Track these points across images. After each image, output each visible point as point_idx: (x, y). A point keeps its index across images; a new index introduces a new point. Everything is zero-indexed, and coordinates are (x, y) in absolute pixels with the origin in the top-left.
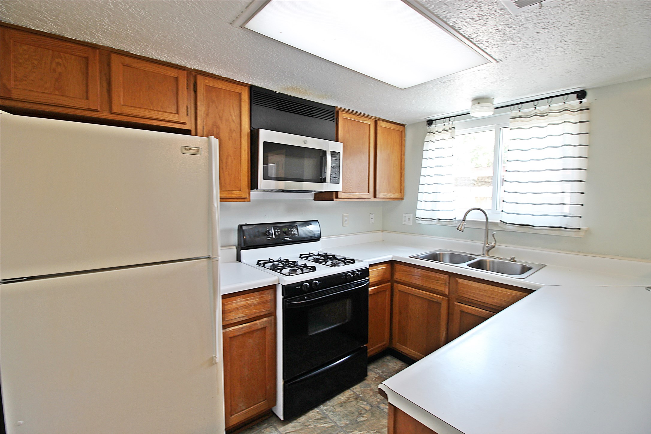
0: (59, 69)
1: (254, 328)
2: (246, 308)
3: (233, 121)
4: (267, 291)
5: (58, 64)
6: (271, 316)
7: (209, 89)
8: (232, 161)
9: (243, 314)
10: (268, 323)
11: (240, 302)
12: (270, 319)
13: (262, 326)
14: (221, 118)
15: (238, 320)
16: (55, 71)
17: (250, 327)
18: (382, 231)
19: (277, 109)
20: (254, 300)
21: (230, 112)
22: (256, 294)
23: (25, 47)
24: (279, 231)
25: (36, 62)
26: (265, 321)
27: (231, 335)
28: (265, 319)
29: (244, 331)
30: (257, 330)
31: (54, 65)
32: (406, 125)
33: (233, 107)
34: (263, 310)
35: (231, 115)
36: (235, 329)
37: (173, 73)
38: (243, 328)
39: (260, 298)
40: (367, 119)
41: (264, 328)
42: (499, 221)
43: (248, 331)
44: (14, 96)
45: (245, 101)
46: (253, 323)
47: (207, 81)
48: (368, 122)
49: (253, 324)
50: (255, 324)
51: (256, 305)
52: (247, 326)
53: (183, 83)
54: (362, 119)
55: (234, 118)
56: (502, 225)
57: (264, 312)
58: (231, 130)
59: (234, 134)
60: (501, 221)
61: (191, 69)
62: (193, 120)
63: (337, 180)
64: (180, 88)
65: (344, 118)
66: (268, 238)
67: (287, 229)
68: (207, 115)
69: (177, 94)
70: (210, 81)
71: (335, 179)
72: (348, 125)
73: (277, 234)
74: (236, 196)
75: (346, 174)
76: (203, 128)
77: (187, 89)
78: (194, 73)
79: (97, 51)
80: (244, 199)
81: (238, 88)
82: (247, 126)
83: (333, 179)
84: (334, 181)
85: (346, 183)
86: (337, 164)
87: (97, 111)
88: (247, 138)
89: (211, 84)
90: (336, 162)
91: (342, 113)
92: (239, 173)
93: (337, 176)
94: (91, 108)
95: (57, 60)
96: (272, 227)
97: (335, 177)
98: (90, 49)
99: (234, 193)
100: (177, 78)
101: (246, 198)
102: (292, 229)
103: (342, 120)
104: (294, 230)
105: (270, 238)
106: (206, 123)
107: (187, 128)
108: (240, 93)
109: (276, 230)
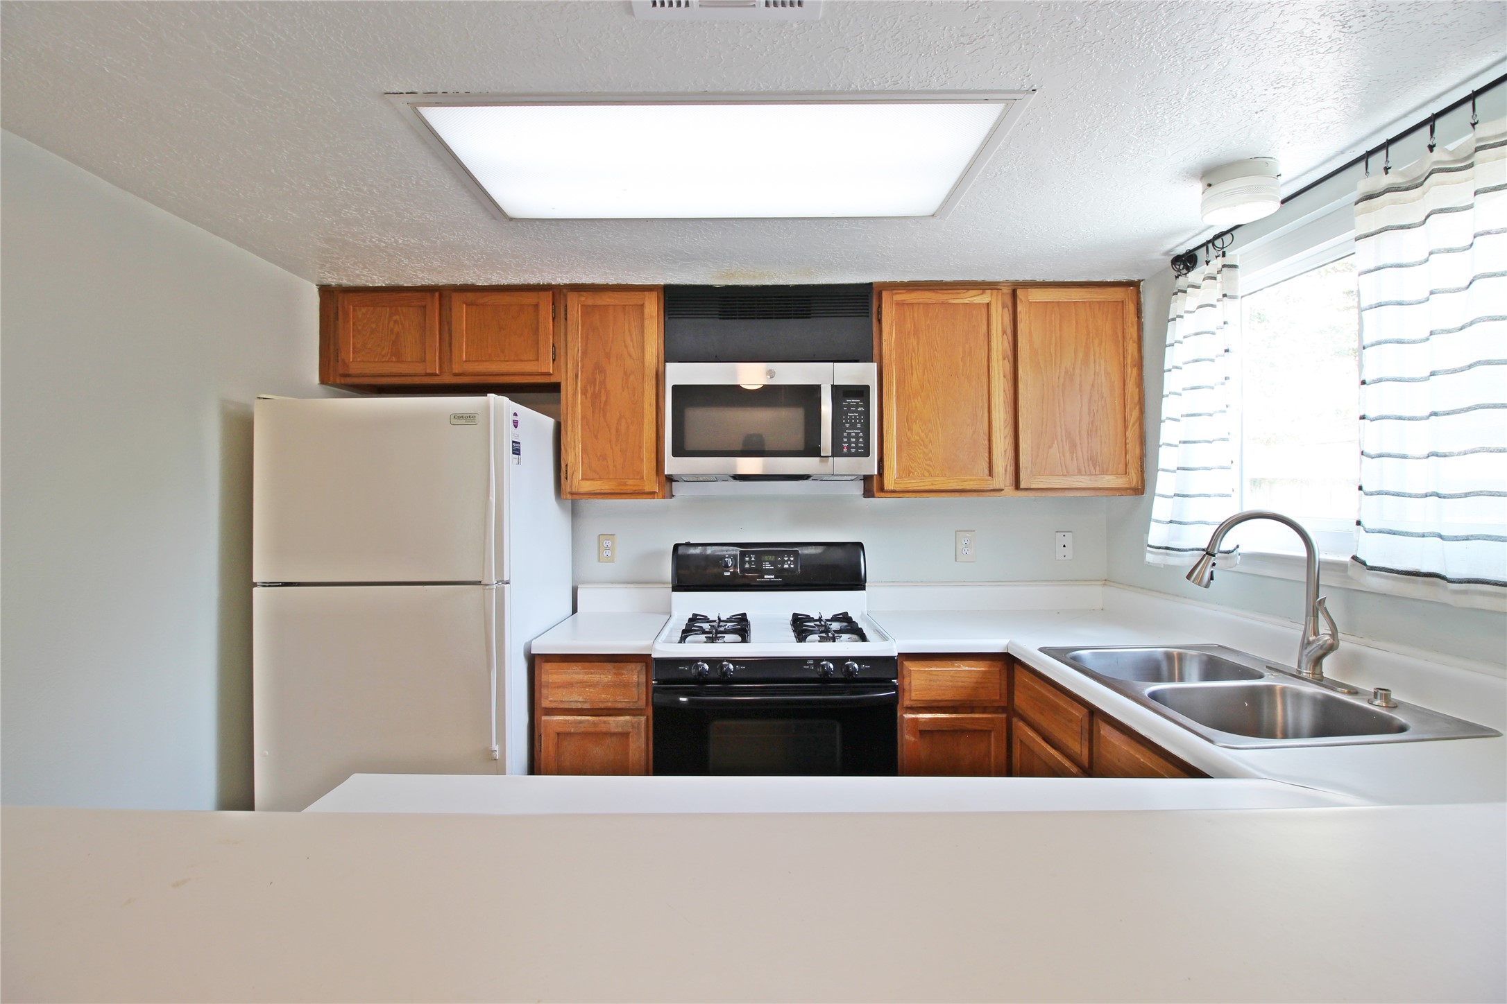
0: (396, 329)
1: (603, 728)
2: (586, 687)
3: (630, 356)
4: (632, 666)
5: (396, 322)
6: (641, 715)
7: (587, 311)
8: (628, 427)
9: (581, 697)
10: (633, 726)
11: (576, 673)
12: (636, 720)
13: (620, 730)
14: (608, 356)
15: (573, 706)
16: (392, 331)
17: (594, 724)
18: (1106, 582)
19: (720, 318)
20: (604, 676)
21: (624, 342)
22: (609, 666)
23: (364, 310)
24: (753, 561)
25: (373, 326)
26: (626, 722)
27: (559, 730)
28: (628, 718)
29: (583, 729)
30: (612, 734)
31: (392, 323)
32: (1143, 280)
33: (630, 331)
34: (620, 698)
35: (626, 347)
36: (566, 720)
37: (530, 299)
38: (581, 722)
39: (615, 674)
40: (980, 291)
41: (624, 735)
42: (1347, 559)
43: (592, 730)
44: (351, 372)
45: (652, 317)
46: (601, 718)
47: (583, 299)
48: (984, 298)
49: (600, 721)
50: (605, 722)
51: (606, 687)
52: (588, 720)
53: (546, 311)
54: (962, 295)
55: (632, 350)
56: (1355, 572)
57: (624, 703)
58: (625, 373)
59: (632, 378)
60: (1354, 558)
61: (559, 285)
62: (563, 367)
63: (861, 448)
64: (541, 320)
65: (898, 304)
66: (726, 574)
67: (774, 557)
68: (585, 353)
69: (537, 329)
70: (588, 299)
71: (857, 448)
72: (913, 317)
73: (747, 566)
74: (635, 488)
75: (909, 433)
76: (577, 376)
77: (554, 319)
78: (565, 291)
79: (437, 294)
80: (652, 494)
81: (634, 298)
82: (654, 361)
83: (849, 448)
84: (853, 451)
85: (911, 455)
86: (860, 413)
87: (436, 375)
88: (654, 382)
89: (590, 302)
90: (860, 409)
91: (893, 294)
92: (640, 447)
93: (861, 440)
94: (428, 371)
95: (394, 318)
96: (737, 551)
97: (857, 443)
98: (428, 294)
99: (630, 482)
100: (536, 306)
101: (654, 493)
102: (786, 559)
103: (892, 310)
104: (791, 561)
105: (729, 574)
106: (583, 367)
107: (553, 380)
108: (643, 305)
109: (747, 559)
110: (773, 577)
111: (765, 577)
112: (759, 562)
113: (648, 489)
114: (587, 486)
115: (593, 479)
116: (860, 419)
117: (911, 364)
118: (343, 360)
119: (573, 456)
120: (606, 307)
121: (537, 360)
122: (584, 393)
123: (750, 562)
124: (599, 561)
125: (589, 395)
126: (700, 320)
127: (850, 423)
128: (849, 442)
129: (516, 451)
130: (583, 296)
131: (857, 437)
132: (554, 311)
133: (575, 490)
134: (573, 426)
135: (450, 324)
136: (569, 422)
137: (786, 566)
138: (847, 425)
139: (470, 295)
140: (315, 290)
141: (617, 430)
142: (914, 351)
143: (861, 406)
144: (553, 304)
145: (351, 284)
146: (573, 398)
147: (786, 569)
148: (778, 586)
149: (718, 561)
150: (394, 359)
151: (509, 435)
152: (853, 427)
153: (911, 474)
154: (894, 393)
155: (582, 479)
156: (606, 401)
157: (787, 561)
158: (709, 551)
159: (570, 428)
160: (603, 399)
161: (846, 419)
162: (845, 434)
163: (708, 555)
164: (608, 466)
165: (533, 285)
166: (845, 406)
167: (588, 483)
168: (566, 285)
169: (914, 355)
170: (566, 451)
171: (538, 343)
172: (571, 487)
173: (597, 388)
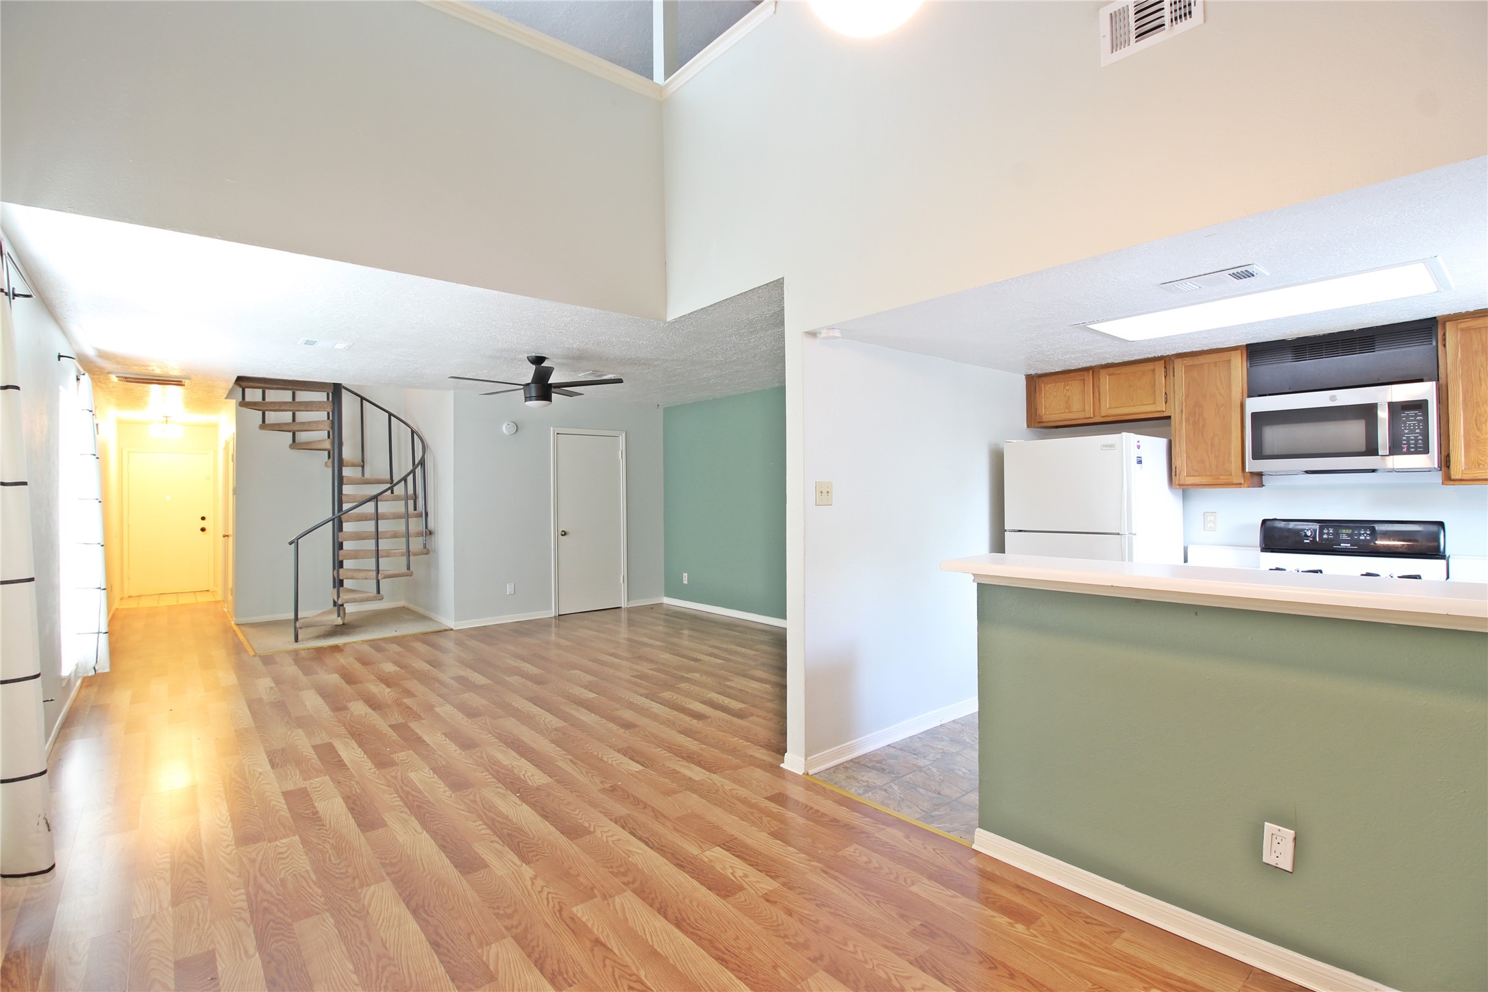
0: (1068, 394)
3: (1221, 395)
5: (1067, 390)
7: (1189, 370)
14: (1204, 396)
16: (1065, 395)
19: (1293, 361)
21: (1216, 384)
23: (1049, 385)
24: (1331, 533)
25: (1055, 394)
31: (1065, 391)
33: (1221, 379)
35: (1218, 389)
37: (1150, 366)
44: (1044, 420)
45: (1237, 367)
47: (1185, 362)
53: (1160, 371)
55: (1222, 391)
58: (1217, 406)
59: (1223, 409)
61: (1169, 356)
62: (1172, 405)
63: (1420, 448)
64: (1157, 379)
65: (1463, 330)
66: (1305, 541)
67: (1351, 531)
68: (1187, 396)
69: (1154, 384)
70: (1189, 361)
71: (1416, 447)
72: (1481, 339)
73: (1325, 536)
74: (1225, 481)
75: (1478, 433)
76: (1182, 411)
77: (1165, 377)
78: (1173, 358)
79: (1091, 371)
80: (1239, 485)
81: (1225, 356)
82: (1239, 396)
83: (1408, 448)
84: (1413, 450)
85: (1481, 450)
86: (1419, 421)
87: (1091, 418)
88: (1239, 410)
89: (1190, 363)
90: (1418, 418)
91: (1458, 323)
92: (1230, 454)
93: (1420, 441)
94: (1087, 416)
95: (1067, 388)
96: (1317, 526)
97: (1416, 444)
98: (1086, 372)
99: (1222, 477)
100: (1154, 370)
101: (1241, 484)
102: (1362, 532)
103: (1457, 336)
104: (1368, 534)
105: (1308, 541)
106: (1186, 405)
107: (1166, 414)
108: (1229, 360)
109: (1325, 531)
110: (1349, 545)
111: (1342, 545)
112: (1336, 534)
113: (1235, 481)
114: (1190, 480)
115: (1194, 476)
116: (1419, 426)
117: (1480, 376)
118: (1039, 415)
119: (1179, 462)
120: (1202, 365)
121: (1155, 403)
122: (1187, 420)
123: (1328, 534)
124: (1204, 530)
125: (1191, 422)
126: (1272, 366)
127: (1409, 429)
128: (1408, 444)
129: (1140, 462)
130: (1185, 360)
131: (1416, 440)
132: (1166, 372)
133: (1182, 483)
134: (1179, 441)
135: (1099, 387)
136: (1177, 440)
137: (1362, 538)
138: (1406, 431)
139: (1111, 370)
140: (1024, 377)
141: (1212, 444)
142: (1482, 366)
143: (1419, 416)
144: (1165, 367)
145: (1043, 372)
146: (1180, 425)
147: (1362, 540)
148: (1354, 552)
149: (1297, 533)
150: (1067, 411)
151: (1135, 453)
152: (1412, 432)
153: (1481, 466)
154: (1461, 402)
155: (1187, 476)
156: (1203, 425)
157: (1363, 534)
158: (1292, 525)
159: (1177, 444)
160: (1201, 424)
161: (1405, 427)
162: (1404, 438)
163: (1290, 529)
164: (1205, 467)
165: (1151, 358)
166: (1404, 417)
167: (1191, 478)
168: (1173, 355)
169: (1482, 369)
170: (1175, 458)
171: (1155, 392)
172: (1179, 480)
173: (1197, 417)
